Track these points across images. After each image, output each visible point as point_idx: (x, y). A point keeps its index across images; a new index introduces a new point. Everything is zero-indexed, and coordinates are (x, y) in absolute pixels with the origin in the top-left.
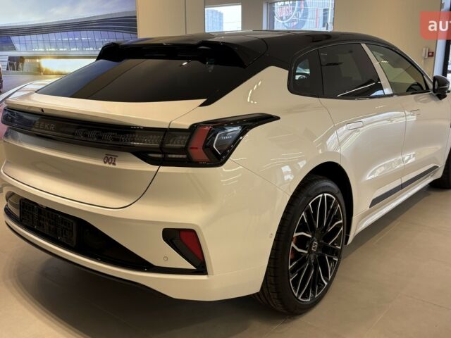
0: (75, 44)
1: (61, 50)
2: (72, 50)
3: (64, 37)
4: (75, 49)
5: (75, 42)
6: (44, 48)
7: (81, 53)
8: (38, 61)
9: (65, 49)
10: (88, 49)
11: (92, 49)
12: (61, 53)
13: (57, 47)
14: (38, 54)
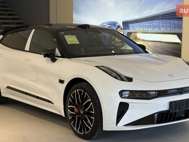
0: (150, 27)
1: (145, 29)
2: (149, 29)
3: (146, 24)
4: (150, 29)
5: (151, 26)
6: (139, 28)
7: (153, 31)
8: (136, 34)
9: (146, 29)
10: (156, 29)
11: (157, 29)
12: (144, 31)
13: (143, 28)
14: (136, 31)
